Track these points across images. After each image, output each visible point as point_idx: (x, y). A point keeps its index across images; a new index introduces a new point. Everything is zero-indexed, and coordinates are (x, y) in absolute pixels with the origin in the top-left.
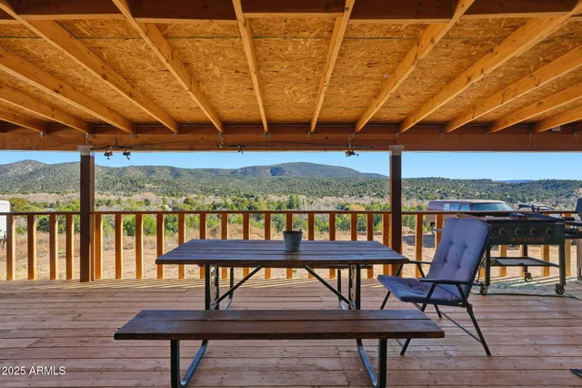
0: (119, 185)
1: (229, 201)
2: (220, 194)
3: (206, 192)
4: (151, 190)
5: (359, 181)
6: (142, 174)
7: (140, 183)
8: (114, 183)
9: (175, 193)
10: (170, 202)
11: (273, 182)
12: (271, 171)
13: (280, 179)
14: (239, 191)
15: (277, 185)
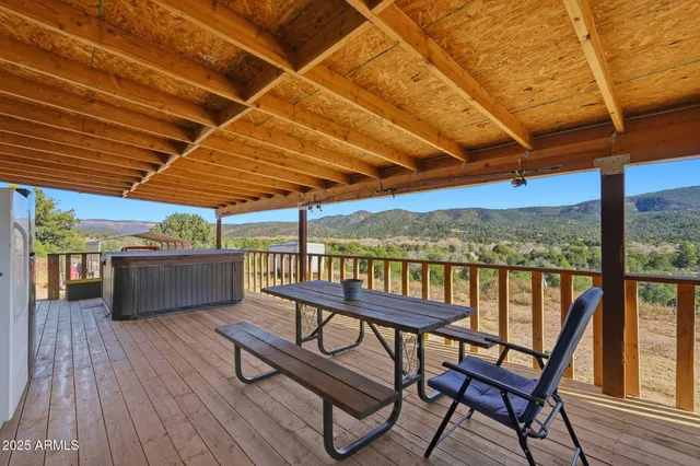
0: (427, 230)
1: (557, 250)
2: (544, 240)
3: (523, 237)
4: (457, 235)
6: (448, 218)
7: (446, 228)
8: (422, 229)
9: (483, 239)
10: (477, 249)
11: (644, 221)
12: (638, 204)
13: (657, 217)
14: (575, 237)
15: (649, 226)
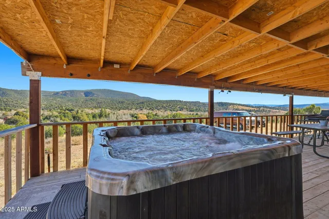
5: (140, 101)
11: (87, 101)
12: (85, 94)
13: (91, 99)
14: (62, 107)
15: (89, 102)
